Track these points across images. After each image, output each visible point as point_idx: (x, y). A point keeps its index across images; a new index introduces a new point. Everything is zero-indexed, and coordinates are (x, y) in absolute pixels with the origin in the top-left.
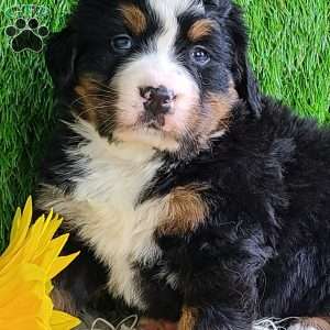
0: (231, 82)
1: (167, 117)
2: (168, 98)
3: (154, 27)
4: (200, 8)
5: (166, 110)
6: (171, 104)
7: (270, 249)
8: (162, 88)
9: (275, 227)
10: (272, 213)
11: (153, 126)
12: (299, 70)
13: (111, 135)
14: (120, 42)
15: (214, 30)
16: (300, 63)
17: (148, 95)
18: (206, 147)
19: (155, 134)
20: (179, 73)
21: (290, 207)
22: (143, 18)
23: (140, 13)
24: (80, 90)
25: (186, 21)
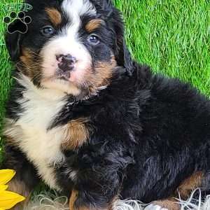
0: (113, 56)
1: (72, 72)
2: (72, 61)
3: (66, 21)
4: (94, 12)
5: (71, 69)
6: (75, 65)
8: (69, 56)
9: (133, 143)
10: (131, 136)
11: (63, 78)
13: (39, 84)
14: (46, 30)
15: (101, 25)
18: (96, 94)
19: (65, 83)
21: (143, 131)
22: (60, 16)
23: (58, 13)
25: (85, 19)
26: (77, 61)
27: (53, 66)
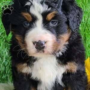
20: (46, 33)
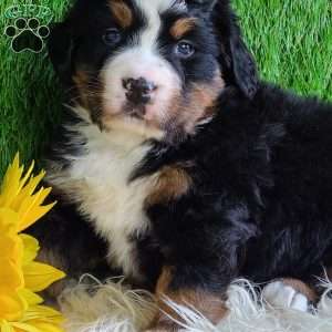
5: (147, 100)
6: (152, 95)
7: (253, 226)
8: (142, 80)
9: (260, 207)
10: (257, 193)
11: (135, 115)
12: (298, 47)
14: (111, 35)
16: (298, 41)
17: (129, 85)
24: (76, 79)
26: (155, 88)
27: (118, 97)
